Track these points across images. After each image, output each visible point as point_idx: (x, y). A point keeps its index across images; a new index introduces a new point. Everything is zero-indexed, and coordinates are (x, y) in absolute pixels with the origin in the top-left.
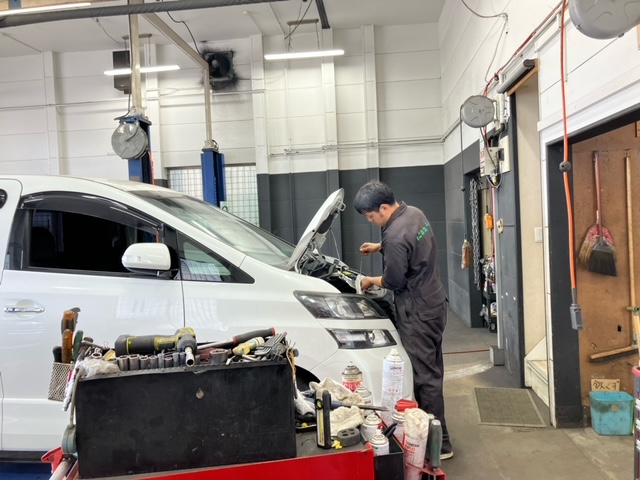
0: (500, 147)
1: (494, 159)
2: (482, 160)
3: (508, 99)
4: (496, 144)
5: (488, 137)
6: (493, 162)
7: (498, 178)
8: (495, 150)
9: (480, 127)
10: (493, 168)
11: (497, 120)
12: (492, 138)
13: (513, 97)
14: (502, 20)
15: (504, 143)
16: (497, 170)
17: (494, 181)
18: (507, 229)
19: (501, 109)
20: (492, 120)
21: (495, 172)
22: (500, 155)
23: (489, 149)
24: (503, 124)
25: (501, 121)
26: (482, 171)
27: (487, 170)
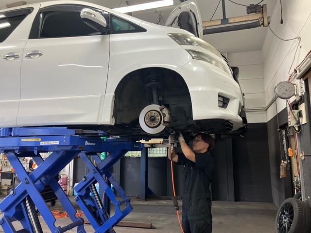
0: (300, 110)
3: (303, 82)
4: (297, 108)
8: (296, 112)
9: (286, 99)
11: (297, 95)
12: (294, 105)
13: (306, 81)
14: (297, 41)
15: (302, 107)
20: (294, 95)
21: (297, 124)
22: (300, 114)
26: (289, 123)
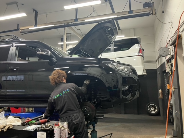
1: (170, 66)
2: (166, 67)
3: (173, 47)
4: (171, 62)
5: (168, 60)
6: (170, 68)
7: (172, 72)
8: (170, 64)
9: (165, 56)
10: (170, 70)
11: (171, 54)
12: (169, 60)
13: (175, 47)
14: (171, 24)
15: (173, 61)
16: (171, 70)
17: (170, 73)
18: (175, 89)
19: (171, 51)
20: (169, 54)
22: (172, 65)
23: (168, 63)
24: (172, 55)
25: (172, 54)
26: (166, 70)
27: (168, 70)
